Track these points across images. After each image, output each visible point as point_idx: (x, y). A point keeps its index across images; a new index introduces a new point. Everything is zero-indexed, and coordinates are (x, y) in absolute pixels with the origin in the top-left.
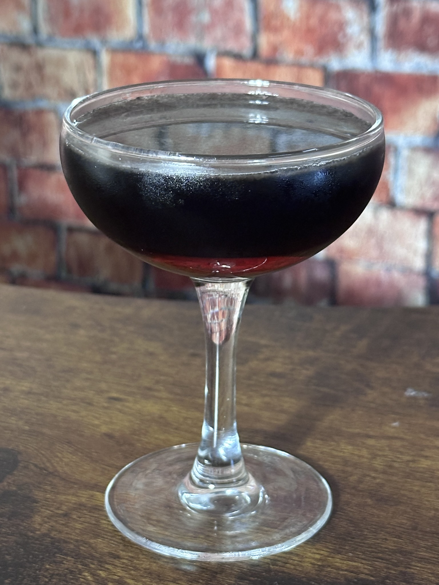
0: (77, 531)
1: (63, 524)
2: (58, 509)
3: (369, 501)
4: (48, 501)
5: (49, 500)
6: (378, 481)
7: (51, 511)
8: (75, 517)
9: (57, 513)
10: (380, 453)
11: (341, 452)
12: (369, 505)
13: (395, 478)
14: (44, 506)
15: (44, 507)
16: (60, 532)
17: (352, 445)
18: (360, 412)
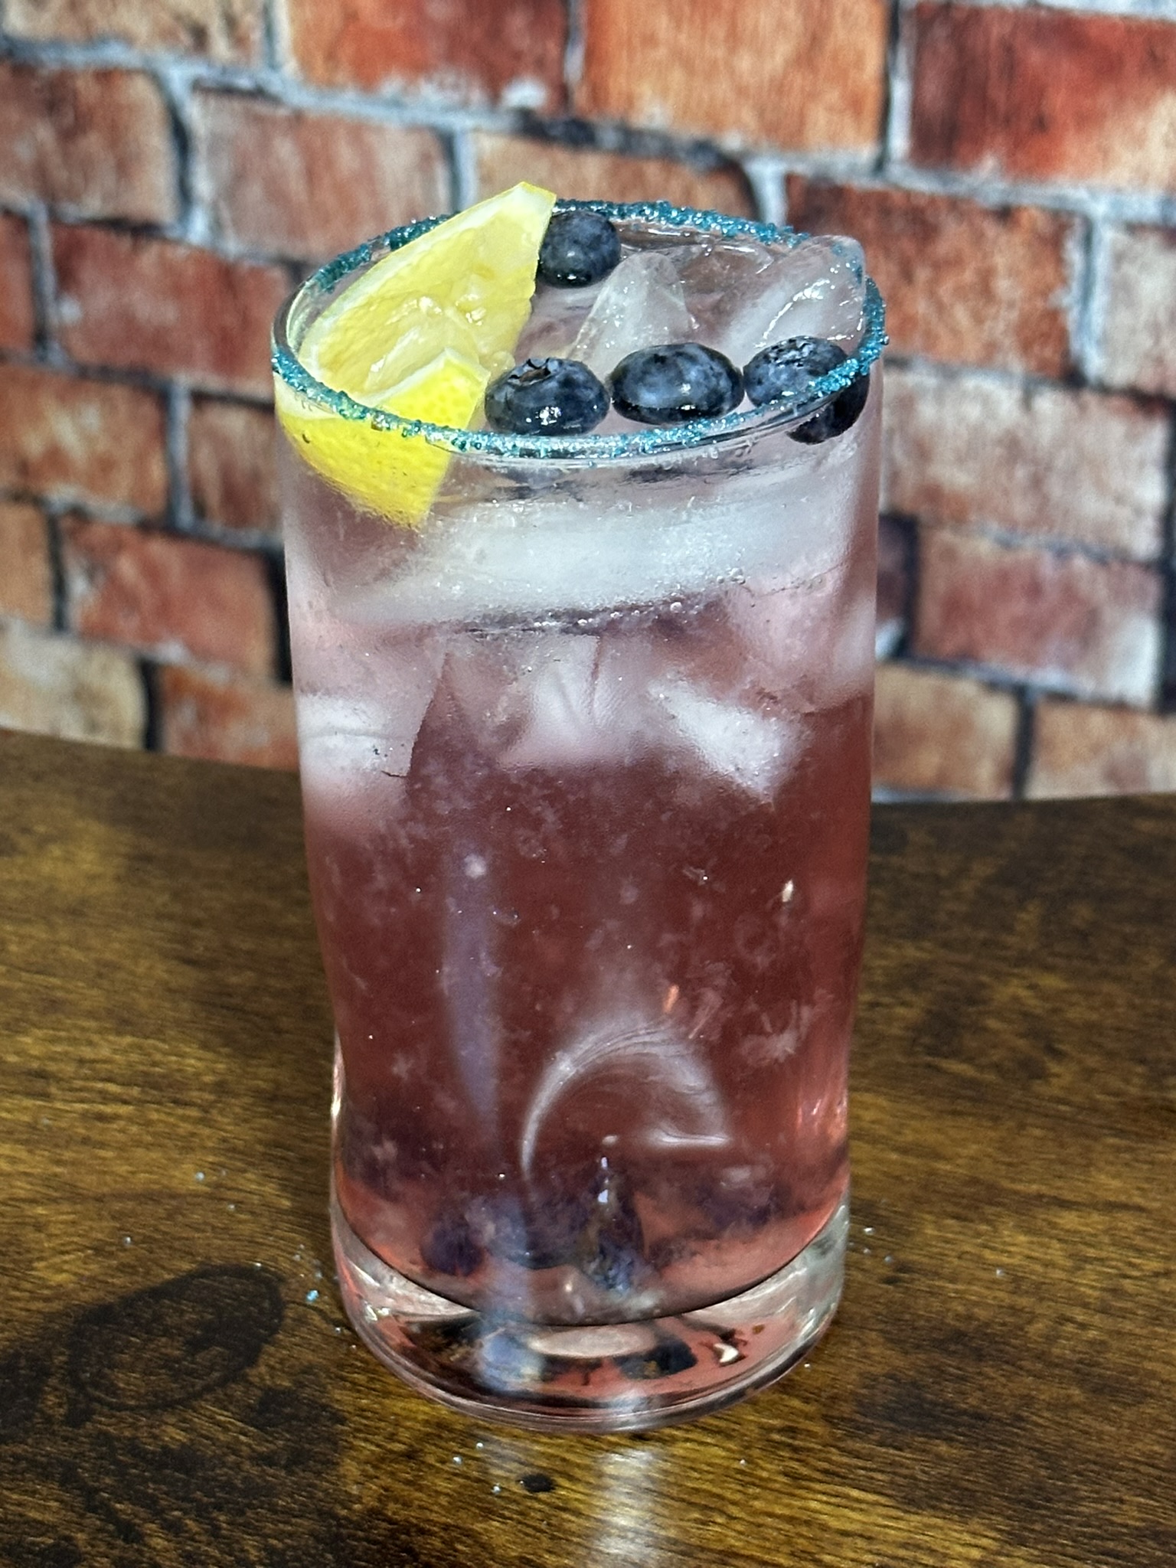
0: (443, 1500)
1: (408, 1482)
2: (392, 1438)
3: (1077, 1394)
4: (367, 1418)
5: (369, 1414)
6: (1092, 1334)
7: (378, 1446)
8: (431, 1460)
9: (391, 1452)
10: (1091, 1252)
11: (1003, 1251)
12: (1076, 1406)
13: (1128, 1326)
14: (359, 1431)
15: (361, 1435)
16: (407, 1505)
17: (1029, 1231)
18: (1037, 1132)
